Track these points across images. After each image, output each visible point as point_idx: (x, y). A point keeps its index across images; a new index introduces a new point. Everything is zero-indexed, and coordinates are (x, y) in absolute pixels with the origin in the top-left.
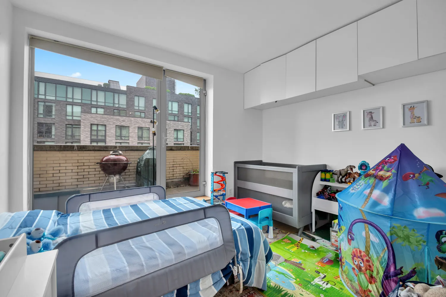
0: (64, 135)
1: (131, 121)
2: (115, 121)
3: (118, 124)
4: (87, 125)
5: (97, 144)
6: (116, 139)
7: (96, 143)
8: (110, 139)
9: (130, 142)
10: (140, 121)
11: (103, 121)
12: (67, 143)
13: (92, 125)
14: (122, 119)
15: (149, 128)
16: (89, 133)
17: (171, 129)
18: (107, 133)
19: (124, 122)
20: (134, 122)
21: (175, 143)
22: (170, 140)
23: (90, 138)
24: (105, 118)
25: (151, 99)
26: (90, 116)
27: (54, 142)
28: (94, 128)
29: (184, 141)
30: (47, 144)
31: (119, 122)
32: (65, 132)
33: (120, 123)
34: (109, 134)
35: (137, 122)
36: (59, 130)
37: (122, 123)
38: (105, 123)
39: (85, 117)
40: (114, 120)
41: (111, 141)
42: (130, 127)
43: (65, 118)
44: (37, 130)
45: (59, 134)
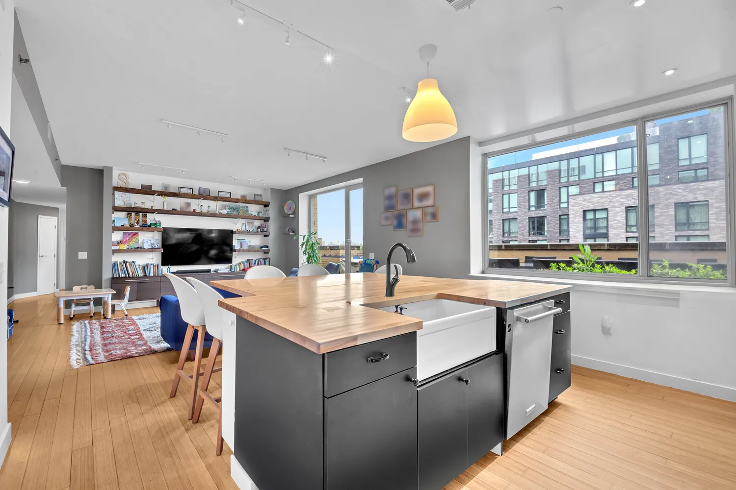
0: (557, 230)
2: (624, 200)
3: (630, 203)
4: (578, 213)
5: (595, 241)
6: (627, 232)
7: (593, 240)
8: (615, 231)
9: (656, 235)
10: (681, 191)
11: (603, 203)
12: (562, 241)
13: (585, 212)
15: (708, 201)
16: (582, 225)
18: (609, 223)
20: (665, 195)
23: (582, 233)
24: (605, 197)
26: (582, 199)
27: (546, 240)
28: (590, 216)
30: (539, 243)
31: (632, 201)
32: (558, 226)
33: (634, 202)
34: (615, 223)
35: (673, 194)
36: (552, 224)
38: (607, 206)
39: (575, 201)
40: (622, 198)
41: (618, 234)
42: (655, 206)
43: (558, 207)
44: (528, 226)
45: (551, 229)
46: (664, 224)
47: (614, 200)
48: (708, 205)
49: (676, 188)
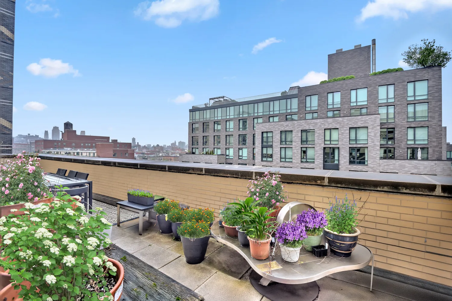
1: (294, 124)
3: (283, 129)
4: (259, 133)
5: (267, 149)
6: (281, 145)
8: (276, 144)
9: (293, 147)
10: (304, 124)
11: (271, 128)
14: (286, 124)
16: (261, 140)
17: (345, 129)
18: (273, 139)
19: (288, 127)
20: (297, 125)
21: (351, 146)
22: (344, 143)
23: (261, 145)
24: (272, 125)
25: (326, 94)
26: (261, 126)
27: (247, 148)
28: (265, 135)
29: (367, 144)
33: (284, 128)
35: (301, 125)
36: (250, 139)
37: (286, 128)
38: (273, 130)
39: (258, 127)
40: (279, 126)
41: (277, 146)
42: (293, 131)
43: (253, 129)
44: (238, 140)
45: (249, 142)
46: (297, 141)
47: (275, 127)
48: (314, 131)
49: (301, 122)
